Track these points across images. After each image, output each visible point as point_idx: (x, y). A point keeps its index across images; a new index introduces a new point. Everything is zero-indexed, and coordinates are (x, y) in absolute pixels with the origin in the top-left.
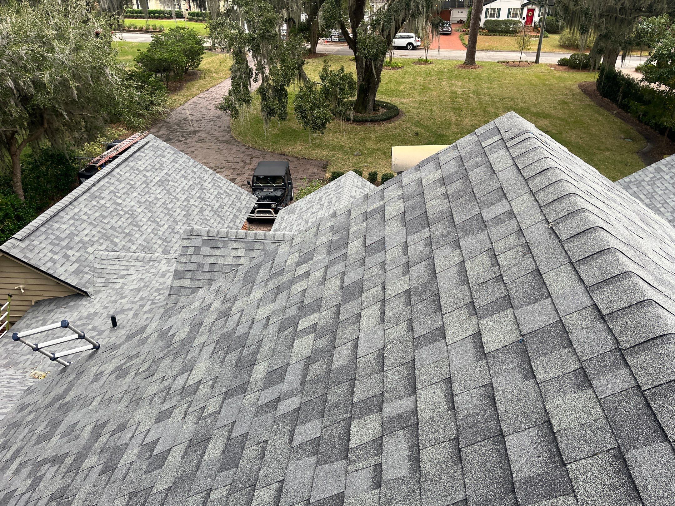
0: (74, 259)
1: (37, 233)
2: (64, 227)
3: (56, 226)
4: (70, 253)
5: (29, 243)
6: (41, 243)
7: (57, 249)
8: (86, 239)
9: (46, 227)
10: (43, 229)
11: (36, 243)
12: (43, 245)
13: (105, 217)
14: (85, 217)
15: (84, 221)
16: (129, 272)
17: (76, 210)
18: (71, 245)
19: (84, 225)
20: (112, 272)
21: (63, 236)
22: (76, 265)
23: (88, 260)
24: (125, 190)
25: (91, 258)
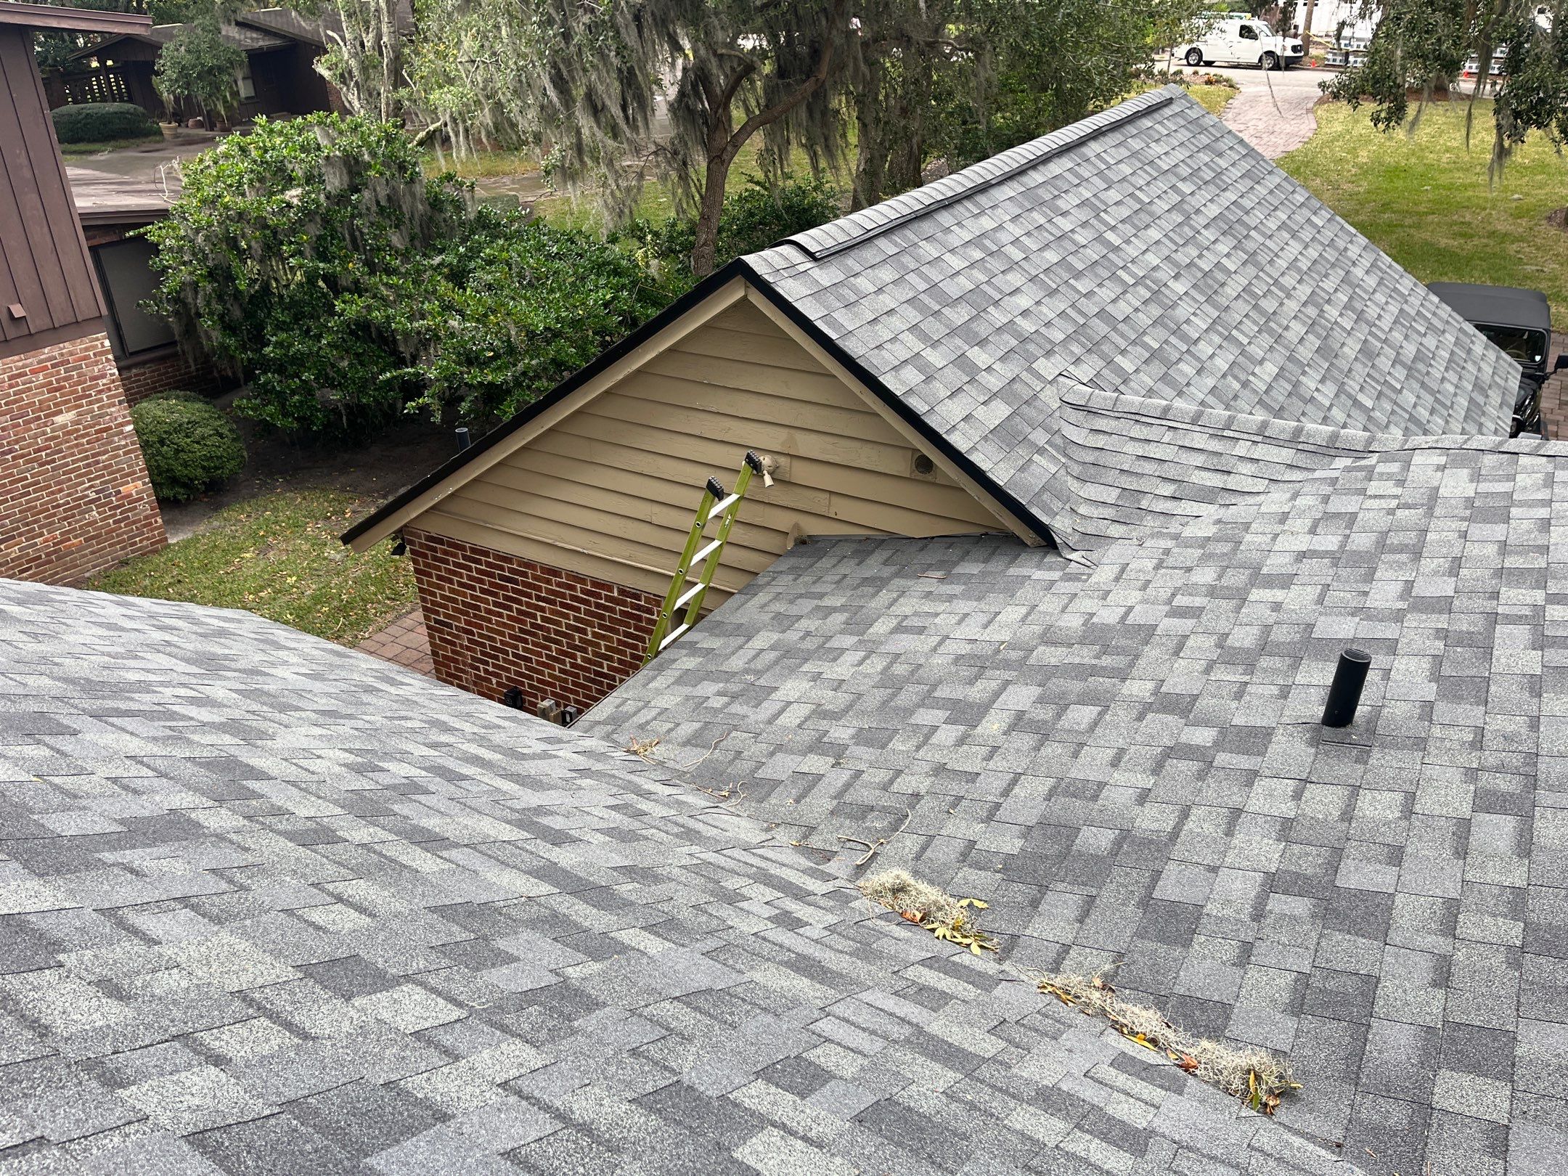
0: (994, 383)
1: (869, 254)
2: (956, 262)
3: (930, 250)
4: (980, 357)
5: (842, 277)
6: (880, 290)
7: (935, 329)
8: (1027, 326)
9: (896, 244)
10: (887, 246)
11: (864, 284)
12: (887, 301)
13: (1078, 275)
14: (1017, 255)
15: (1013, 266)
16: (1232, 482)
17: (987, 223)
18: (982, 329)
19: (1015, 279)
20: (1149, 468)
21: (953, 289)
22: (1001, 411)
23: (1038, 403)
24: (1125, 212)
25: (1050, 398)
